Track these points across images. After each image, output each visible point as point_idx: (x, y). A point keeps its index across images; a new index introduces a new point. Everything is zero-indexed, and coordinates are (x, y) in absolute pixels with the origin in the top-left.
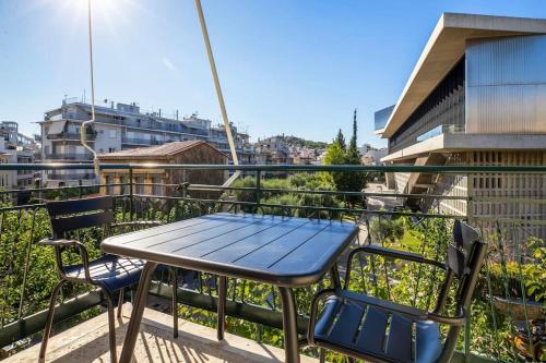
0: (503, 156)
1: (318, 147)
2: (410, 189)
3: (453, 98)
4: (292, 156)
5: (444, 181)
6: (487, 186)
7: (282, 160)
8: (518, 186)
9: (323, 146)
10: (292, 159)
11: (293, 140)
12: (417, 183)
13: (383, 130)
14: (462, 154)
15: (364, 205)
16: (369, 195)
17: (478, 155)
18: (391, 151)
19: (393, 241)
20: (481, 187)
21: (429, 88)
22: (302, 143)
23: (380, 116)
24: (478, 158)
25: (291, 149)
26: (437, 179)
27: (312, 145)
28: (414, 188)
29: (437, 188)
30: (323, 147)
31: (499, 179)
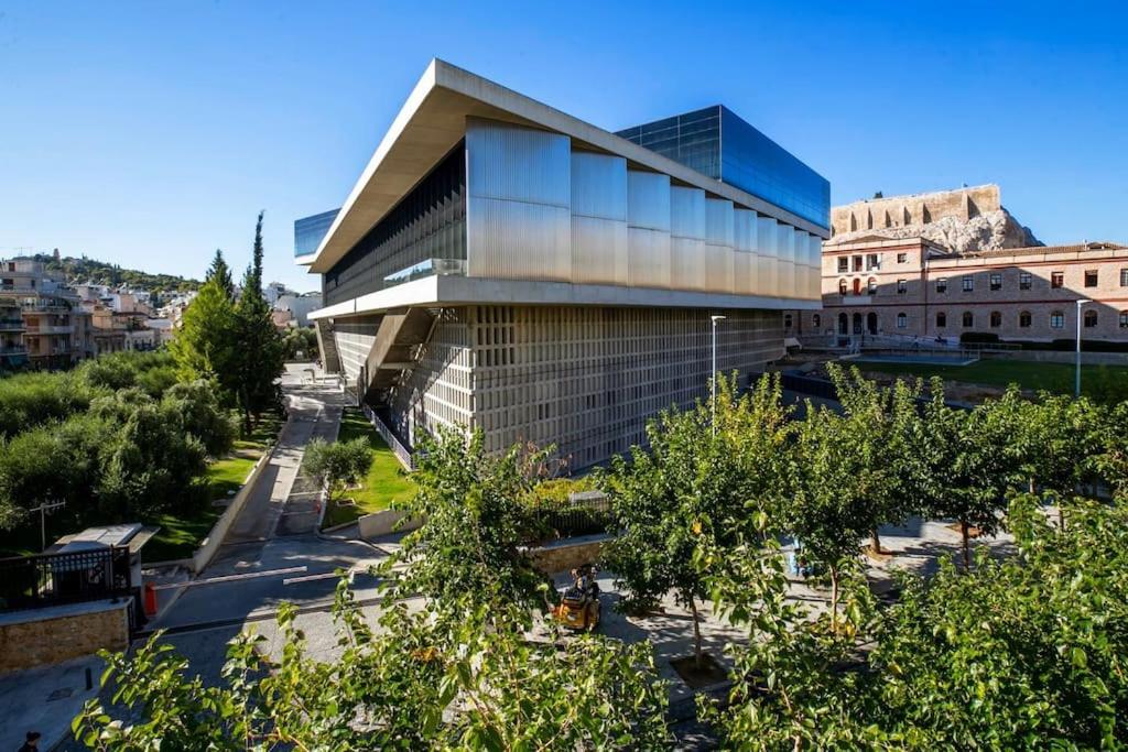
0: (515, 313)
1: (161, 287)
2: (372, 373)
3: (442, 212)
4: (89, 309)
5: (431, 356)
6: (497, 364)
7: (54, 320)
8: (534, 360)
9: (174, 284)
10: (88, 317)
11: (88, 269)
12: (386, 361)
13: (313, 258)
14: (460, 310)
15: (281, 411)
16: (291, 389)
17: (484, 311)
18: (328, 298)
19: (351, 482)
20: (489, 364)
21: (402, 187)
22: (116, 276)
23: (307, 229)
24: (484, 317)
25: (82, 292)
26: (419, 352)
27: (142, 281)
28: (380, 371)
29: (417, 367)
30: (174, 287)
31: (512, 349)
